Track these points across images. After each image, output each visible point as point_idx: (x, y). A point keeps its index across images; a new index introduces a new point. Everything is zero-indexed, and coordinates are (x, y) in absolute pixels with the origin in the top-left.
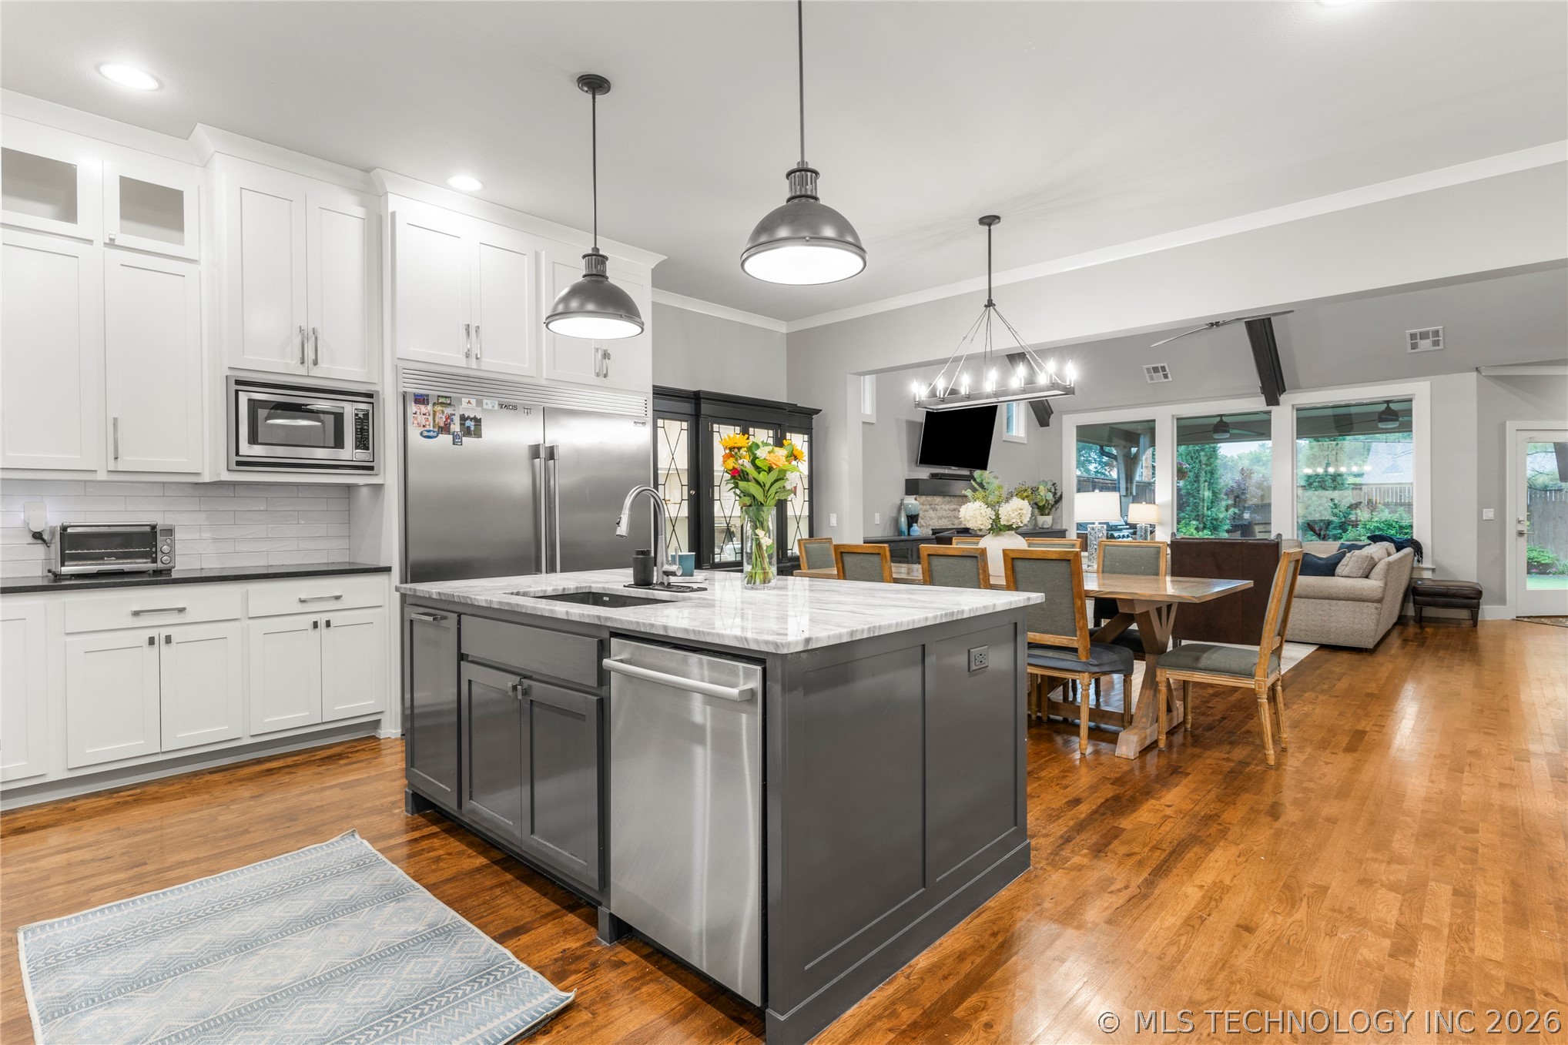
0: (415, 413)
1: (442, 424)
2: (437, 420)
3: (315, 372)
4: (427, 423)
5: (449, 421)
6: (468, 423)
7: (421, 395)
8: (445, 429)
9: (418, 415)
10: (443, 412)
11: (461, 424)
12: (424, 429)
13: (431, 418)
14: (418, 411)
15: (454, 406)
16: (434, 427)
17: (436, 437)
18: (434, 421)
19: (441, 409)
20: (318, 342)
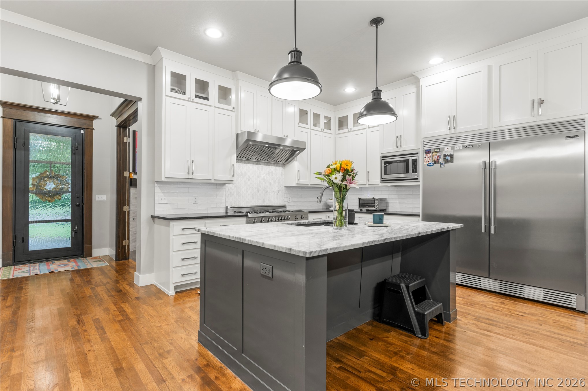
0: (425, 157)
1: (436, 160)
2: (434, 159)
3: (401, 149)
4: (430, 160)
5: (439, 158)
6: (447, 157)
7: (428, 150)
8: (437, 161)
9: (426, 158)
10: (436, 155)
11: (444, 158)
12: (429, 163)
13: (431, 158)
14: (427, 156)
15: (441, 151)
16: (432, 161)
17: (433, 165)
18: (433, 159)
19: (436, 154)
20: (402, 139)
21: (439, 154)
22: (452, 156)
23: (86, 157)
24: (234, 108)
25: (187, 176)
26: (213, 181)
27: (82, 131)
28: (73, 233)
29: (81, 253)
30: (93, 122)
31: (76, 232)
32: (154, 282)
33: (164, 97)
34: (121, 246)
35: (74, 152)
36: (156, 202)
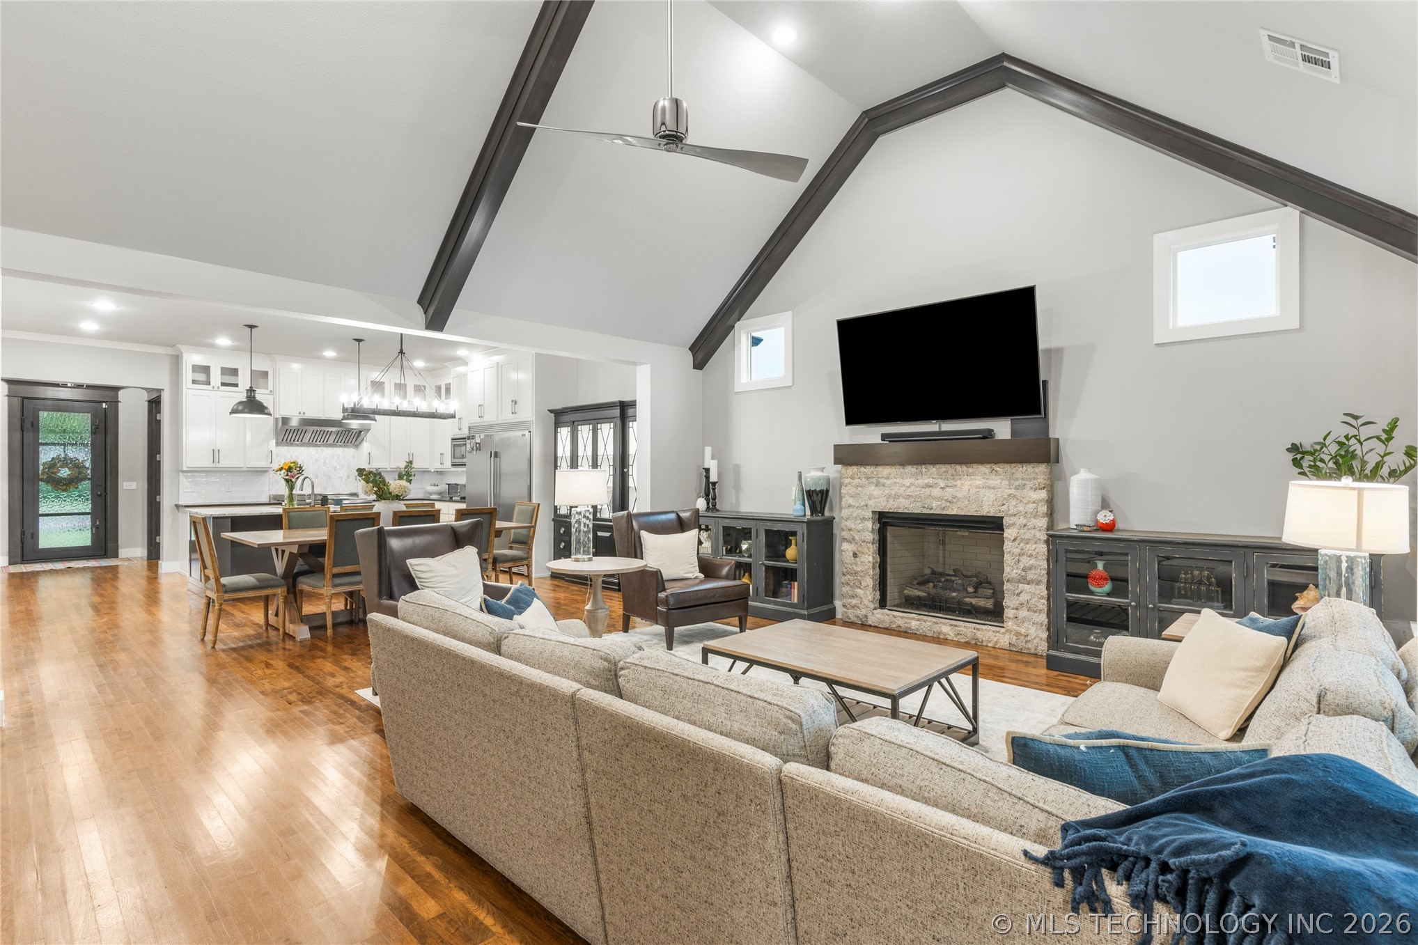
3: (461, 432)
7: (469, 436)
9: (469, 444)
14: (469, 442)
15: (475, 438)
16: (471, 448)
17: (471, 452)
18: (472, 445)
20: (463, 421)
21: (474, 441)
22: (479, 444)
23: (109, 437)
24: (271, 391)
25: (212, 465)
26: (245, 469)
27: (104, 406)
28: (94, 529)
29: (103, 553)
30: (119, 392)
31: (97, 528)
32: (179, 570)
33: (184, 390)
34: (153, 543)
35: (94, 431)
36: (181, 492)
